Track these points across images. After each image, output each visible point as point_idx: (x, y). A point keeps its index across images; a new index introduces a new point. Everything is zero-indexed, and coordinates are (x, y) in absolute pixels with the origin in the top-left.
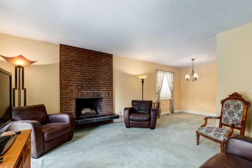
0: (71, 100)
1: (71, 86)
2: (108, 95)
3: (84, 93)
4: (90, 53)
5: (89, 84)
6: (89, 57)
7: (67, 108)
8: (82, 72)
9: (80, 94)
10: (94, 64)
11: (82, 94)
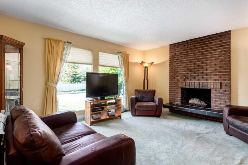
0: (177, 89)
1: (177, 76)
2: (221, 85)
3: (188, 83)
4: (195, 41)
5: (195, 73)
6: (195, 46)
7: (174, 95)
8: (187, 63)
9: (184, 83)
10: (199, 52)
11: (186, 84)
